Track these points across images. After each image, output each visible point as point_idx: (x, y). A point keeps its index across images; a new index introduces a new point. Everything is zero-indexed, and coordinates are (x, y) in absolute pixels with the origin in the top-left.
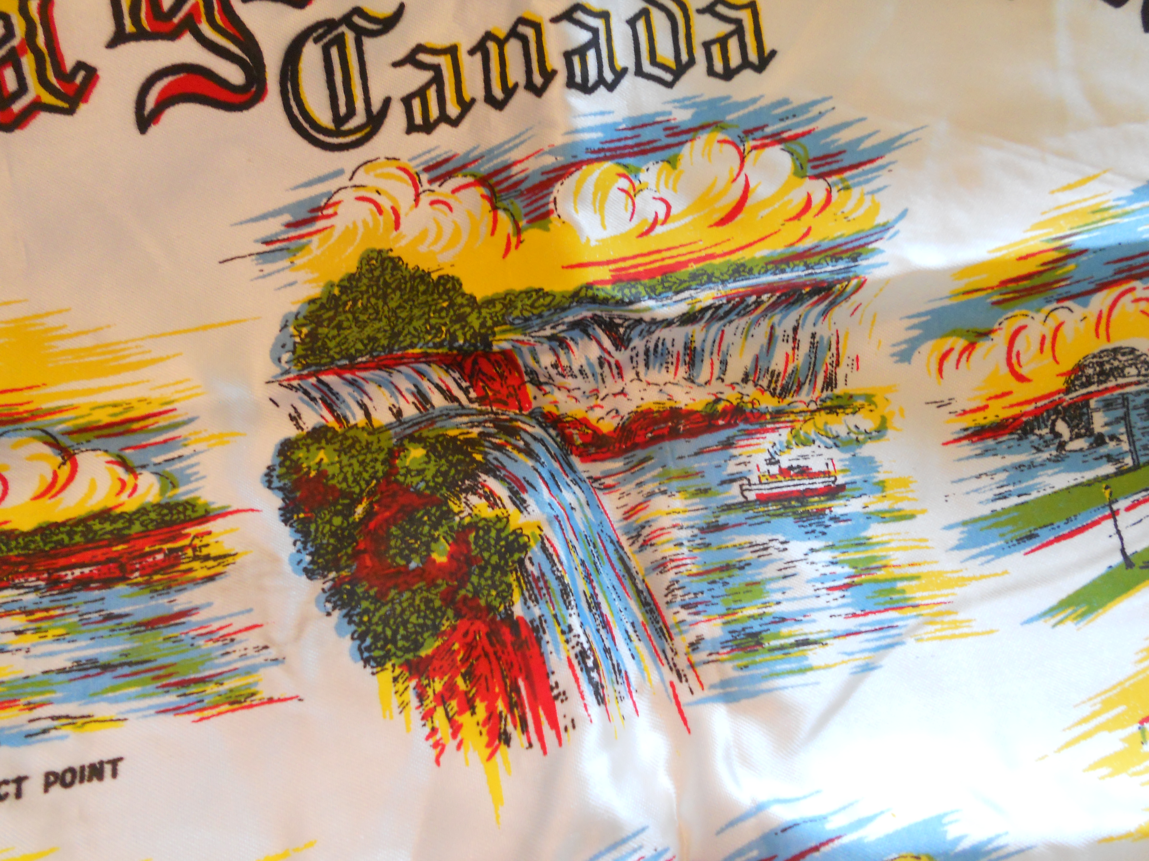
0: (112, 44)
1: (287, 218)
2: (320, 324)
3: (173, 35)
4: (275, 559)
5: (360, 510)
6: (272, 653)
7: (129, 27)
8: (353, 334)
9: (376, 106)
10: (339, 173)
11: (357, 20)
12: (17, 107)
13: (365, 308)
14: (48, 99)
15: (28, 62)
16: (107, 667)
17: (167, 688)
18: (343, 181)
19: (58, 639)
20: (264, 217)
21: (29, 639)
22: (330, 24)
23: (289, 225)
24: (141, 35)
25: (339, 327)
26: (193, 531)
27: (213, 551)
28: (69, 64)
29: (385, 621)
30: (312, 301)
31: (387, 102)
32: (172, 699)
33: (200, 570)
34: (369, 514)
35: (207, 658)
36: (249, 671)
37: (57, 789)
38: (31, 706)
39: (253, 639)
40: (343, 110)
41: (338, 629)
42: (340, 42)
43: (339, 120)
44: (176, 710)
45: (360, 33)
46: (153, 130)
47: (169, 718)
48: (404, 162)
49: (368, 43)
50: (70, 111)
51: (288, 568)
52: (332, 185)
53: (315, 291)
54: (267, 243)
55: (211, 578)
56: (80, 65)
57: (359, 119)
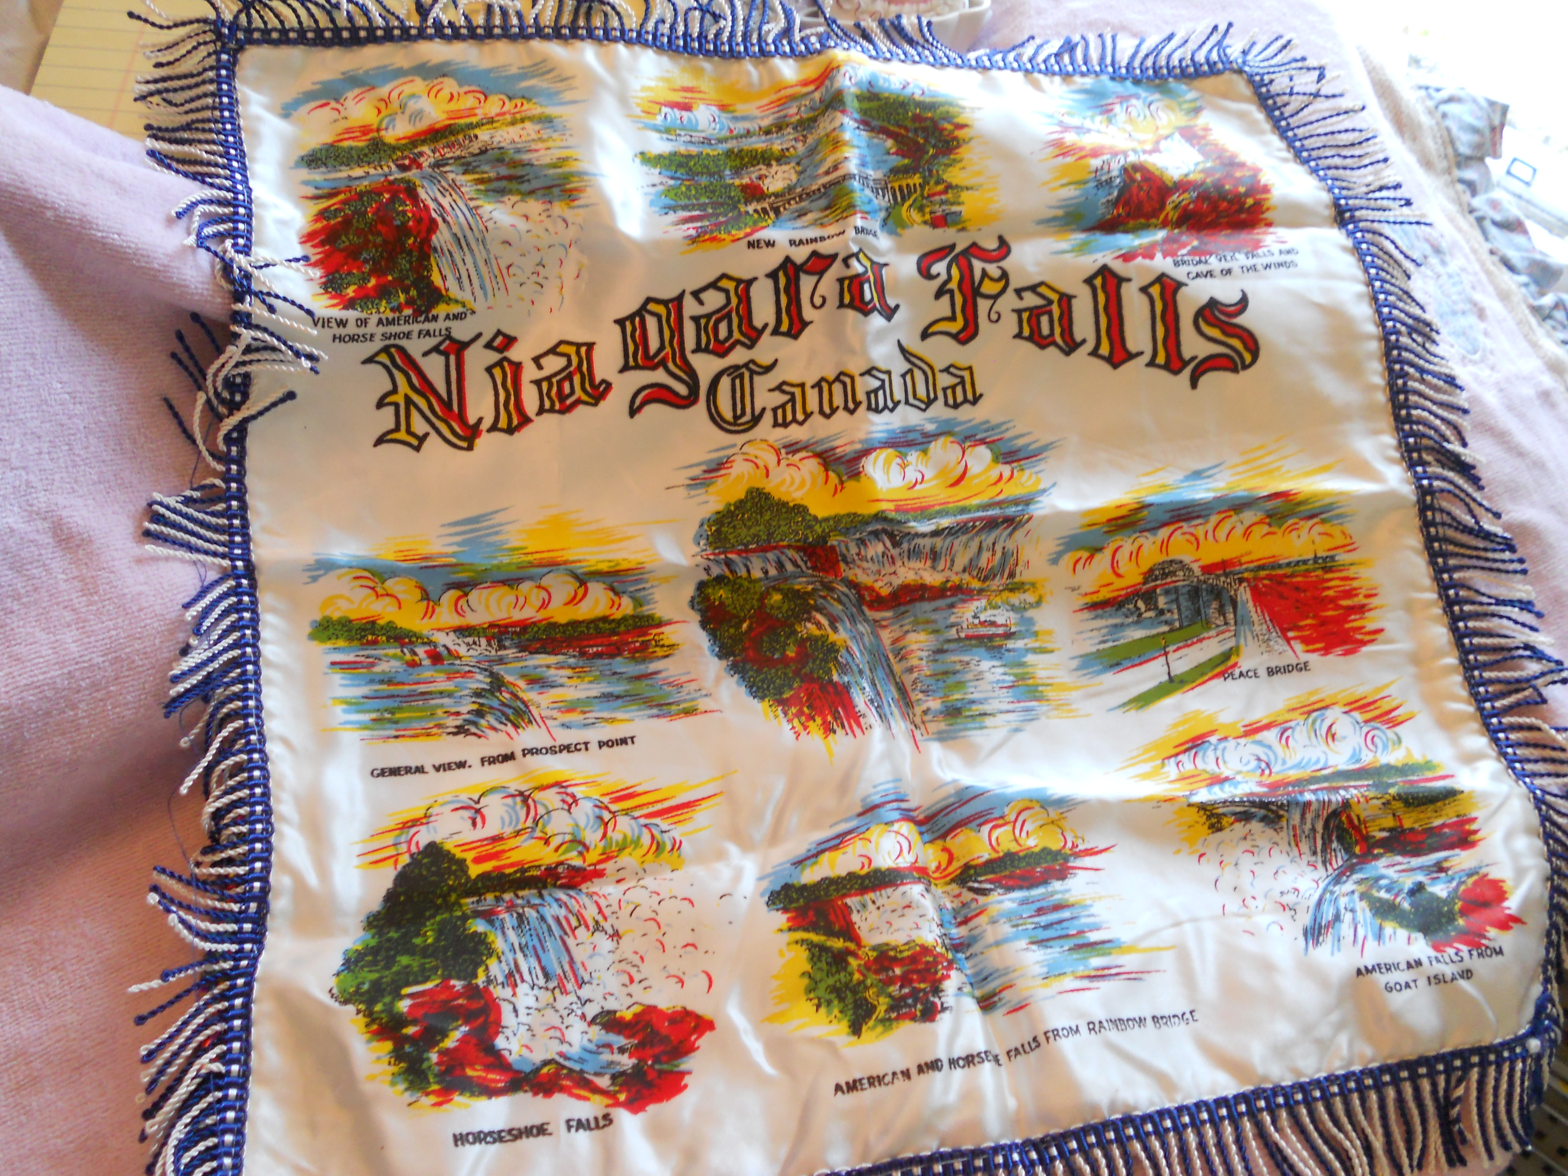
0: (622, 371)
1: (704, 468)
2: (722, 525)
3: (654, 368)
4: (700, 648)
5: (745, 626)
6: (704, 692)
7: (631, 363)
8: (743, 532)
9: (757, 412)
10: (733, 446)
11: (751, 366)
12: (568, 402)
13: (749, 519)
14: (585, 398)
15: (577, 379)
16: (618, 697)
17: (651, 707)
18: (736, 450)
19: (590, 682)
20: (691, 466)
21: (575, 681)
22: (736, 367)
23: (705, 472)
24: (637, 367)
25: (734, 527)
26: (654, 631)
27: (666, 642)
28: (598, 380)
29: (763, 681)
30: (718, 513)
31: (764, 410)
32: (655, 711)
33: (660, 652)
34: (750, 628)
35: (669, 694)
36: (693, 700)
37: (605, 748)
38: (584, 712)
39: (693, 686)
40: (739, 412)
41: (738, 683)
42: (741, 377)
43: (736, 417)
44: (658, 716)
45: (752, 373)
46: (637, 417)
47: (655, 720)
48: (771, 442)
49: (756, 378)
50: (596, 404)
51: (707, 653)
52: (729, 452)
53: (720, 507)
54: (693, 479)
55: (667, 656)
56: (603, 381)
57: (748, 417)
